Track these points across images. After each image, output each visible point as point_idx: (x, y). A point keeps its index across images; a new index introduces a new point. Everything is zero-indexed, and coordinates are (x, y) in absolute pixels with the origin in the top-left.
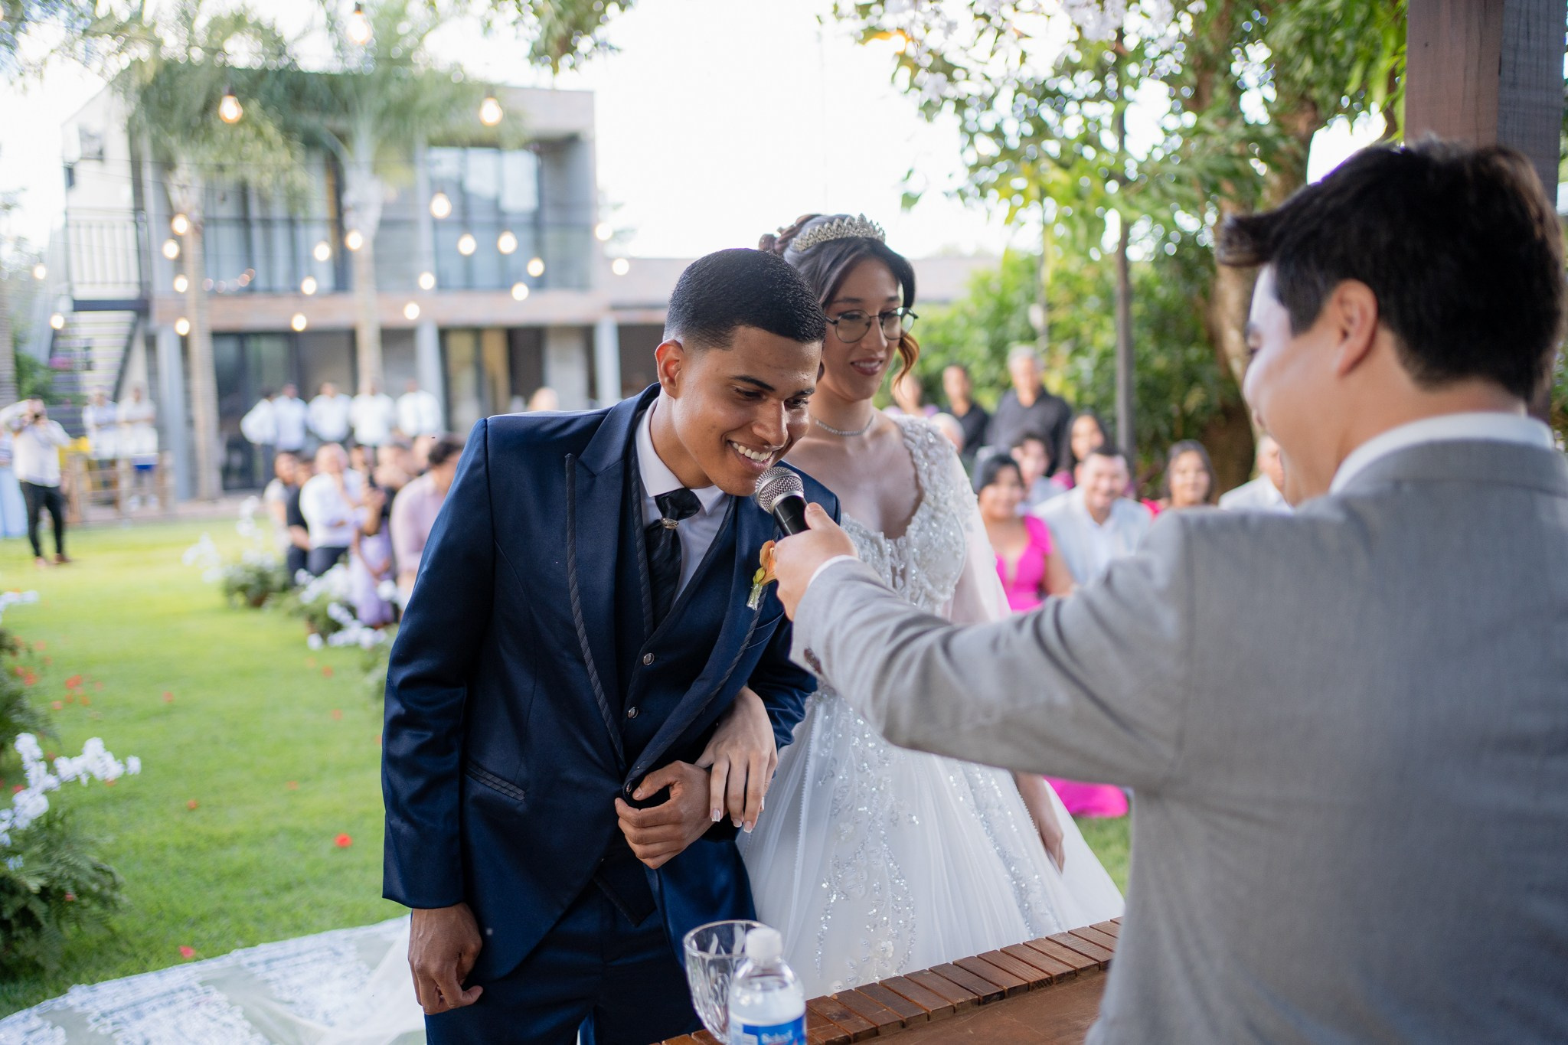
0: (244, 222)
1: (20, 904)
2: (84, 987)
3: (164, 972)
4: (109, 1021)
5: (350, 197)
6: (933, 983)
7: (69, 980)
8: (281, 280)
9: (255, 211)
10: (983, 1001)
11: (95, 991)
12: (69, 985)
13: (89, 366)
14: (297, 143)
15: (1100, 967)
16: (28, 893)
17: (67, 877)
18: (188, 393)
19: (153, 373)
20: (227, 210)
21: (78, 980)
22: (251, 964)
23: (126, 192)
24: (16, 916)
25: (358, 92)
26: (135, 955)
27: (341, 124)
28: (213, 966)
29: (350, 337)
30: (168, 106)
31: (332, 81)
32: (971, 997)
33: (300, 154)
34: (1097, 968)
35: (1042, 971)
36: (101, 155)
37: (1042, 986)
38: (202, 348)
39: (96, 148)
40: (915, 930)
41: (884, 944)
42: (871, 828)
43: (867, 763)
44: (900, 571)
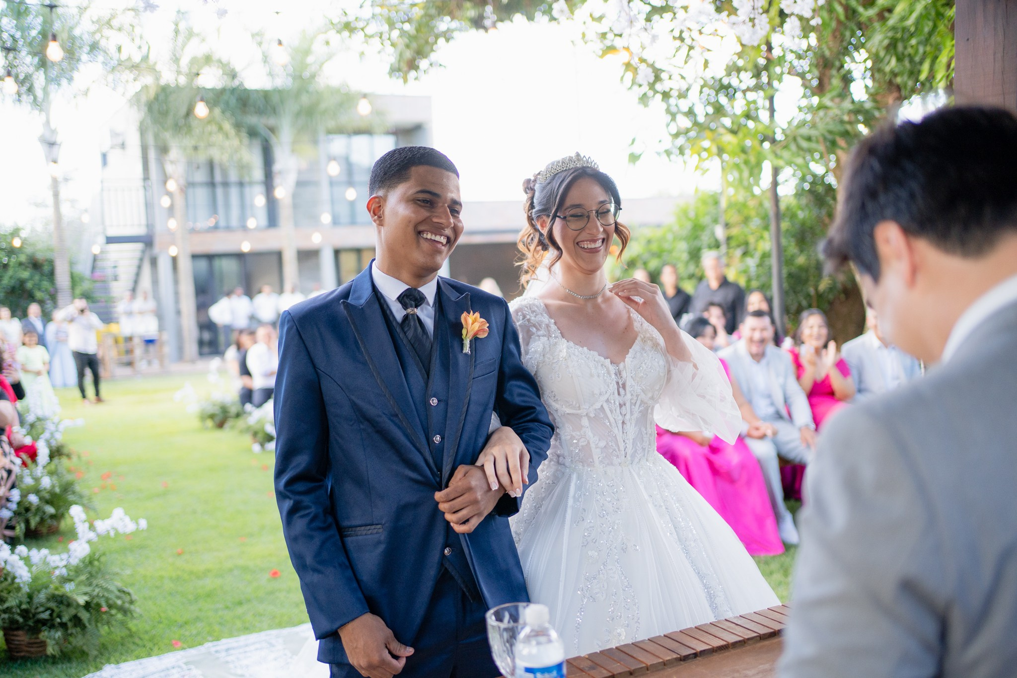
0: (212, 184)
1: (72, 613)
2: (113, 665)
5: (277, 167)
6: (651, 647)
7: (103, 661)
8: (234, 222)
9: (218, 178)
10: (684, 659)
11: (120, 668)
12: (102, 663)
13: (116, 278)
14: (244, 134)
15: (760, 638)
16: (78, 605)
17: (101, 595)
18: (177, 294)
19: (155, 282)
20: (201, 176)
21: (108, 661)
22: (217, 652)
23: (139, 167)
24: (70, 620)
25: (282, 101)
26: (144, 646)
27: (272, 121)
28: (192, 652)
29: (279, 255)
30: (164, 114)
31: (266, 95)
32: (675, 656)
33: (246, 140)
34: (759, 638)
35: (722, 640)
36: (123, 146)
37: (722, 650)
38: (185, 265)
39: (120, 141)
40: (639, 621)
41: (619, 631)
42: (609, 554)
43: (605, 511)
44: (622, 385)
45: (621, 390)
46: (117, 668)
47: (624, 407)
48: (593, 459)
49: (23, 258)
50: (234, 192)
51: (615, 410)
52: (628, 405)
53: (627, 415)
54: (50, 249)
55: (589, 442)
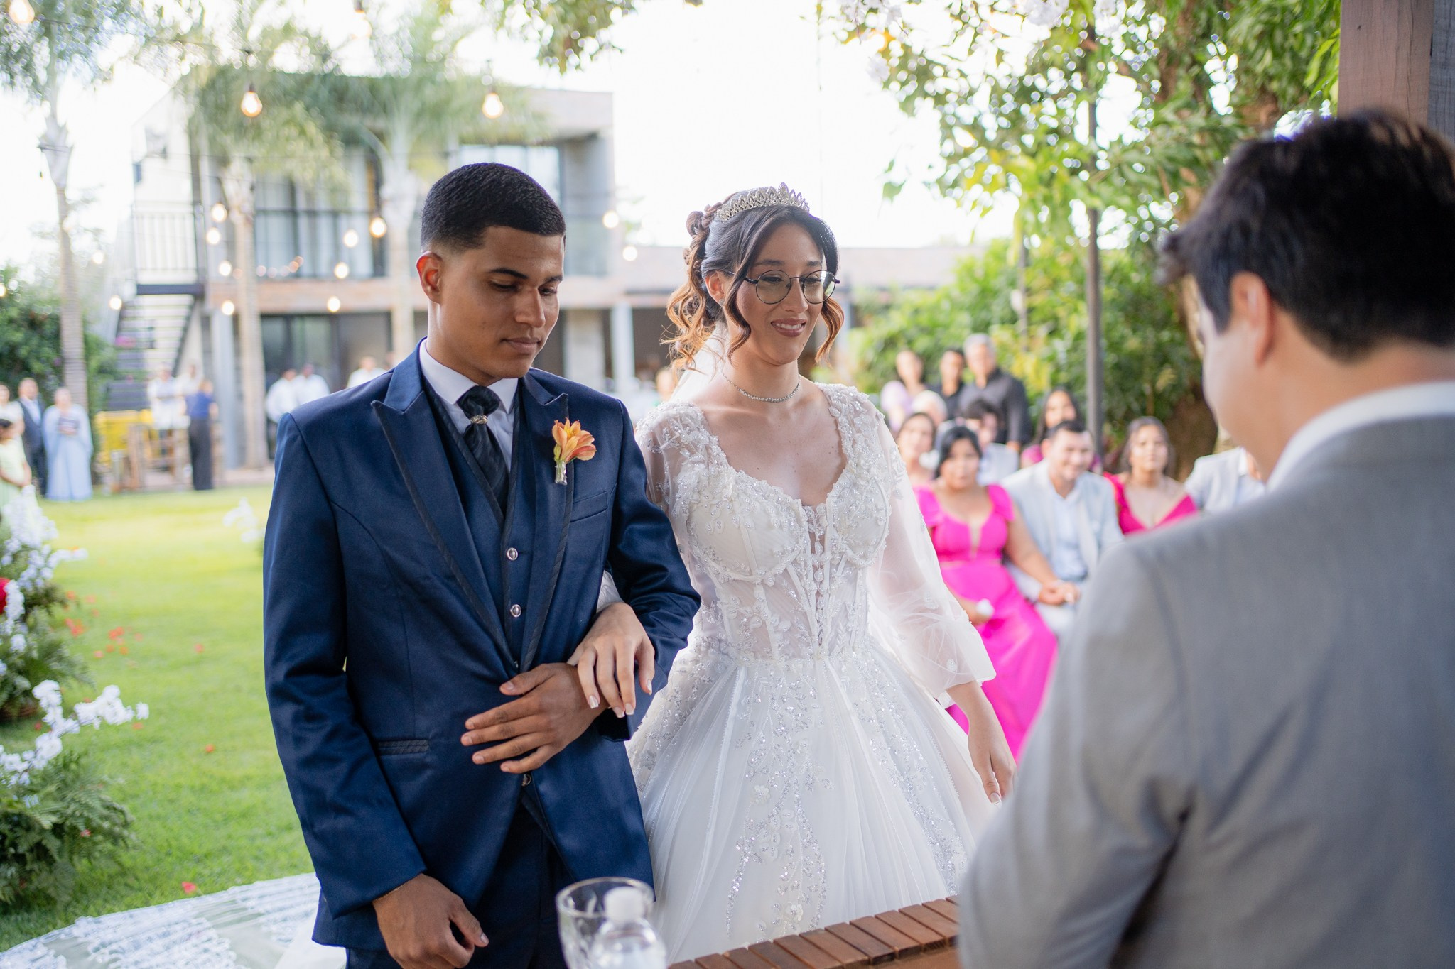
0: (292, 213)
1: (34, 840)
2: (90, 918)
3: (164, 906)
4: (106, 951)
5: (387, 191)
7: (77, 911)
8: (322, 267)
9: (302, 204)
11: (99, 922)
12: (77, 915)
13: (152, 345)
14: (337, 143)
16: (42, 830)
17: (78, 815)
18: (238, 369)
19: (207, 351)
20: (276, 201)
21: (85, 913)
22: (245, 900)
23: (187, 185)
24: (31, 850)
25: (395, 94)
26: (140, 890)
27: (380, 124)
28: (210, 900)
29: (387, 317)
30: (223, 109)
31: (373, 85)
33: (339, 151)
36: (164, 154)
37: (935, 948)
38: (251, 328)
39: (160, 146)
40: (825, 894)
41: (793, 907)
42: (786, 792)
43: (784, 726)
44: (819, 537)
45: (818, 547)
46: (96, 923)
47: (820, 571)
48: (770, 648)
49: (14, 313)
50: (324, 224)
51: (807, 575)
52: (827, 567)
53: (824, 582)
54: (54, 302)
55: (764, 623)
